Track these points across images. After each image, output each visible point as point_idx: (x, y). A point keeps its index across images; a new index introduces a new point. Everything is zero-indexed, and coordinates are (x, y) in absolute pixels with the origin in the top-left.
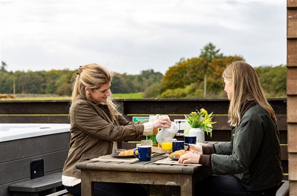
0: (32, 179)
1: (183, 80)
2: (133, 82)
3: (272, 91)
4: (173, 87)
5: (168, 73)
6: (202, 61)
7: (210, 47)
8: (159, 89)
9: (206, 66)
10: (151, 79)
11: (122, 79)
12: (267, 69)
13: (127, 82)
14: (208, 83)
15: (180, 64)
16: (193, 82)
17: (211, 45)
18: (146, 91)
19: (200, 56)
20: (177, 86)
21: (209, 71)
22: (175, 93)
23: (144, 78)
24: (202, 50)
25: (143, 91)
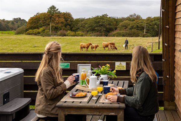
0: (4, 104)
1: (38, 25)
2: (9, 25)
3: (85, 31)
4: (33, 28)
5: (30, 20)
6: (49, 15)
7: (53, 7)
8: (25, 29)
9: (51, 17)
10: (19, 23)
11: (2, 23)
12: (82, 20)
13: (5, 25)
14: (52, 27)
15: (36, 16)
16: (44, 26)
17: (53, 6)
18: (17, 30)
19: (48, 12)
20: (35, 28)
21: (53, 20)
22: (34, 32)
23: (15, 23)
24: (48, 9)
25: (15, 30)
